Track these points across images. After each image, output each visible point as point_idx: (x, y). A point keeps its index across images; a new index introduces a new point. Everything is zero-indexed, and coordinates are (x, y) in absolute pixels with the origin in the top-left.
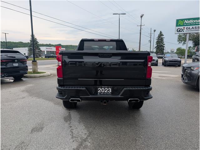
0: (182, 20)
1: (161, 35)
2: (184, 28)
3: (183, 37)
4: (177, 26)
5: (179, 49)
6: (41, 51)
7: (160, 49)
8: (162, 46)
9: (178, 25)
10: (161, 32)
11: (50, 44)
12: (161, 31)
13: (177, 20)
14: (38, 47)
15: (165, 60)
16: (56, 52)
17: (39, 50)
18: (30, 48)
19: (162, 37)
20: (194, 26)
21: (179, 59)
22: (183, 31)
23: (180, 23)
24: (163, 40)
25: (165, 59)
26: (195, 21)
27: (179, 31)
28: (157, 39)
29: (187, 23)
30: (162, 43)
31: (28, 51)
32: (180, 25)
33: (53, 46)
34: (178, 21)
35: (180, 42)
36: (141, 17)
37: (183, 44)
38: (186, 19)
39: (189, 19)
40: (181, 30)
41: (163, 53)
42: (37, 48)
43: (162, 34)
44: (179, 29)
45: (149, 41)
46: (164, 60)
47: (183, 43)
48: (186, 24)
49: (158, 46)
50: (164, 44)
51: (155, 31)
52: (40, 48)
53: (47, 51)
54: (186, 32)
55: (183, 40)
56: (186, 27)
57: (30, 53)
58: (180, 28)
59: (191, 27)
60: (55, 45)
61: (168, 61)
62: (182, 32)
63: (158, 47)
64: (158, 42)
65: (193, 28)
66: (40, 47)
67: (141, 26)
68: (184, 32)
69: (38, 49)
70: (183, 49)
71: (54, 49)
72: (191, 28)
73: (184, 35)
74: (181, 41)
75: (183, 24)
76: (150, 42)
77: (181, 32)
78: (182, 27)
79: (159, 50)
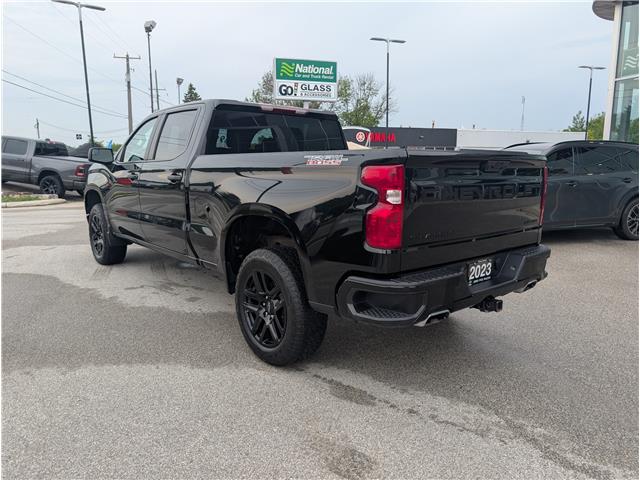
0: (290, 62)
1: (192, 95)
2: (296, 85)
4: (278, 76)
9: (281, 74)
10: (191, 87)
12: (191, 85)
13: (277, 60)
20: (319, 84)
22: (295, 94)
23: (285, 68)
26: (319, 70)
27: (283, 92)
29: (302, 74)
32: (286, 77)
34: (279, 62)
36: (148, 30)
38: (300, 62)
39: (306, 63)
40: (289, 91)
43: (196, 94)
44: (284, 88)
48: (299, 76)
51: (179, 82)
54: (301, 98)
56: (300, 83)
58: (287, 85)
59: (312, 84)
62: (292, 97)
65: (316, 88)
68: (296, 98)
72: (312, 87)
75: (294, 73)
77: (289, 95)
78: (290, 83)
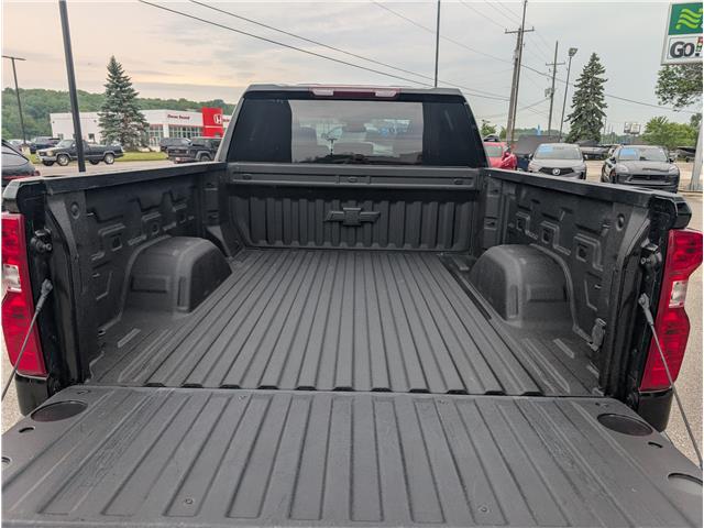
1: (594, 67)
3: (679, 80)
4: (672, 31)
5: (655, 125)
6: (147, 125)
7: (585, 123)
8: (595, 111)
9: (678, 27)
10: (594, 58)
11: (183, 100)
12: (594, 55)
14: (135, 110)
15: (613, 171)
16: (202, 129)
17: (140, 121)
18: (108, 116)
19: (600, 76)
21: (672, 168)
22: (697, 55)
23: (687, 18)
24: (601, 88)
25: (614, 166)
27: (677, 53)
28: (578, 83)
30: (598, 101)
31: (101, 125)
32: (685, 30)
33: (193, 106)
35: (664, 99)
37: (677, 105)
41: (597, 140)
42: (131, 115)
43: (599, 65)
45: (547, 91)
46: (608, 170)
47: (675, 101)
49: (579, 110)
50: (605, 106)
51: (572, 52)
52: (142, 116)
53: (170, 127)
55: (679, 91)
57: (108, 133)
58: (686, 42)
60: (202, 103)
61: (629, 175)
63: (580, 117)
64: (580, 98)
66: (143, 112)
67: (521, 32)
69: (135, 120)
70: (669, 122)
71: (196, 120)
73: (684, 68)
74: (671, 92)
75: (700, 24)
76: (549, 96)
77: (686, 55)
78: (693, 38)
79: (585, 128)
